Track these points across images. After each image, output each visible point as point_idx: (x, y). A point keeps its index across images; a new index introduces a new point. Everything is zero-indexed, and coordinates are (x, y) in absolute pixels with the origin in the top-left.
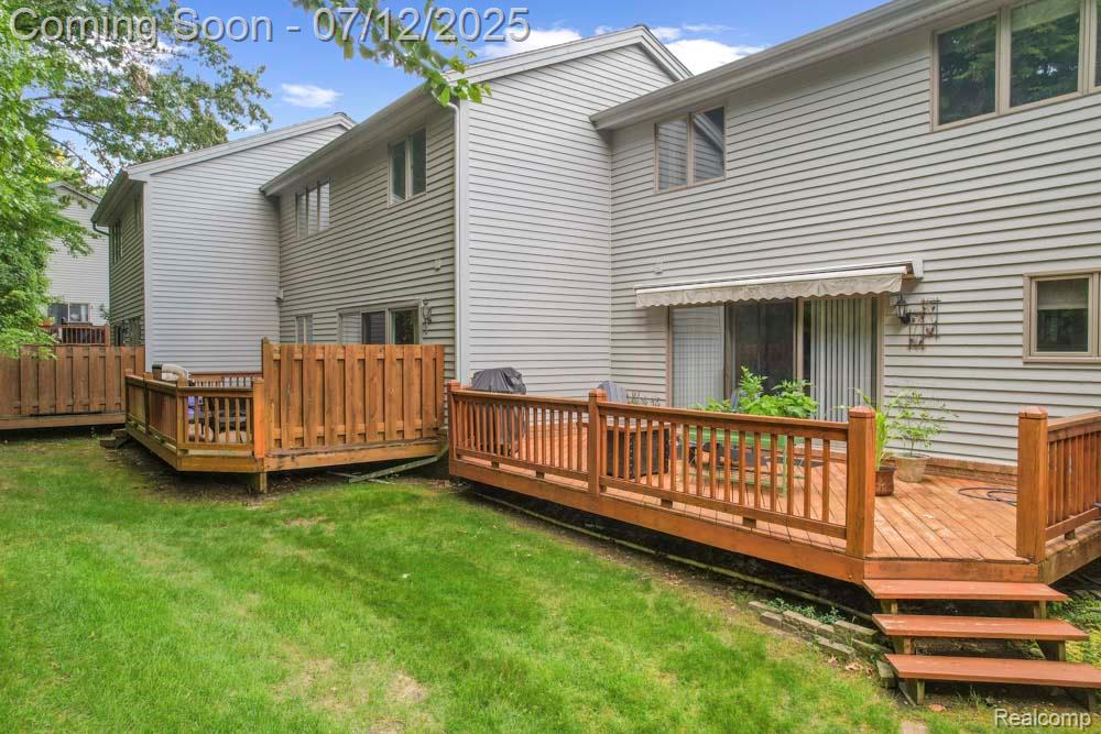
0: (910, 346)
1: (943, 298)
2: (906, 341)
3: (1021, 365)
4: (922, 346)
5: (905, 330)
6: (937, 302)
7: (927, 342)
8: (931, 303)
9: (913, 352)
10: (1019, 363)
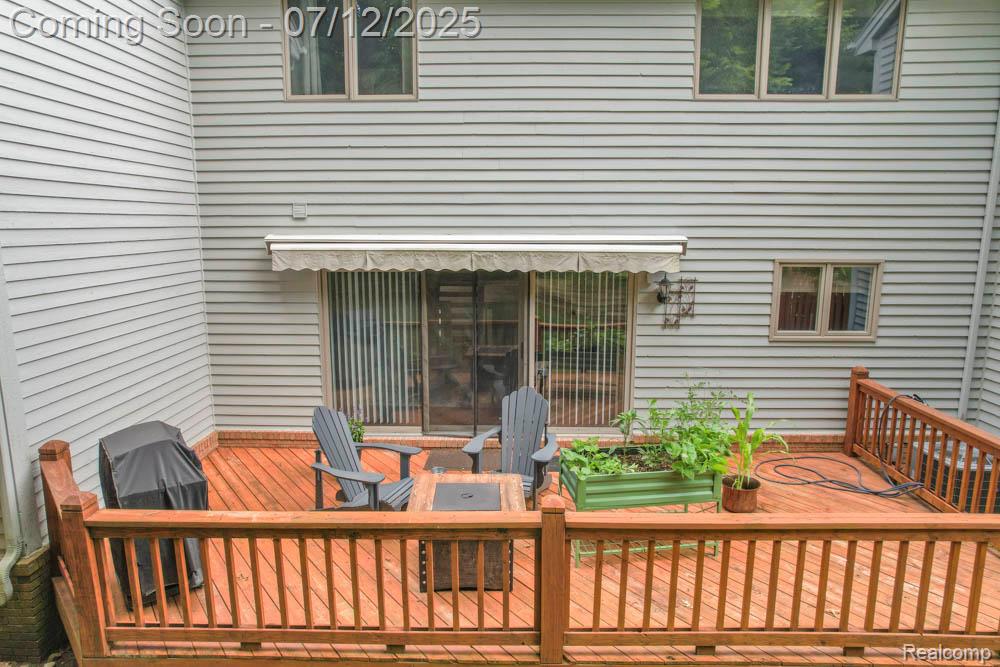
0: (664, 326)
1: (701, 277)
2: (660, 320)
3: (767, 344)
4: (677, 325)
5: (660, 309)
6: (695, 281)
7: (683, 321)
8: (688, 282)
9: (668, 331)
10: (765, 342)
